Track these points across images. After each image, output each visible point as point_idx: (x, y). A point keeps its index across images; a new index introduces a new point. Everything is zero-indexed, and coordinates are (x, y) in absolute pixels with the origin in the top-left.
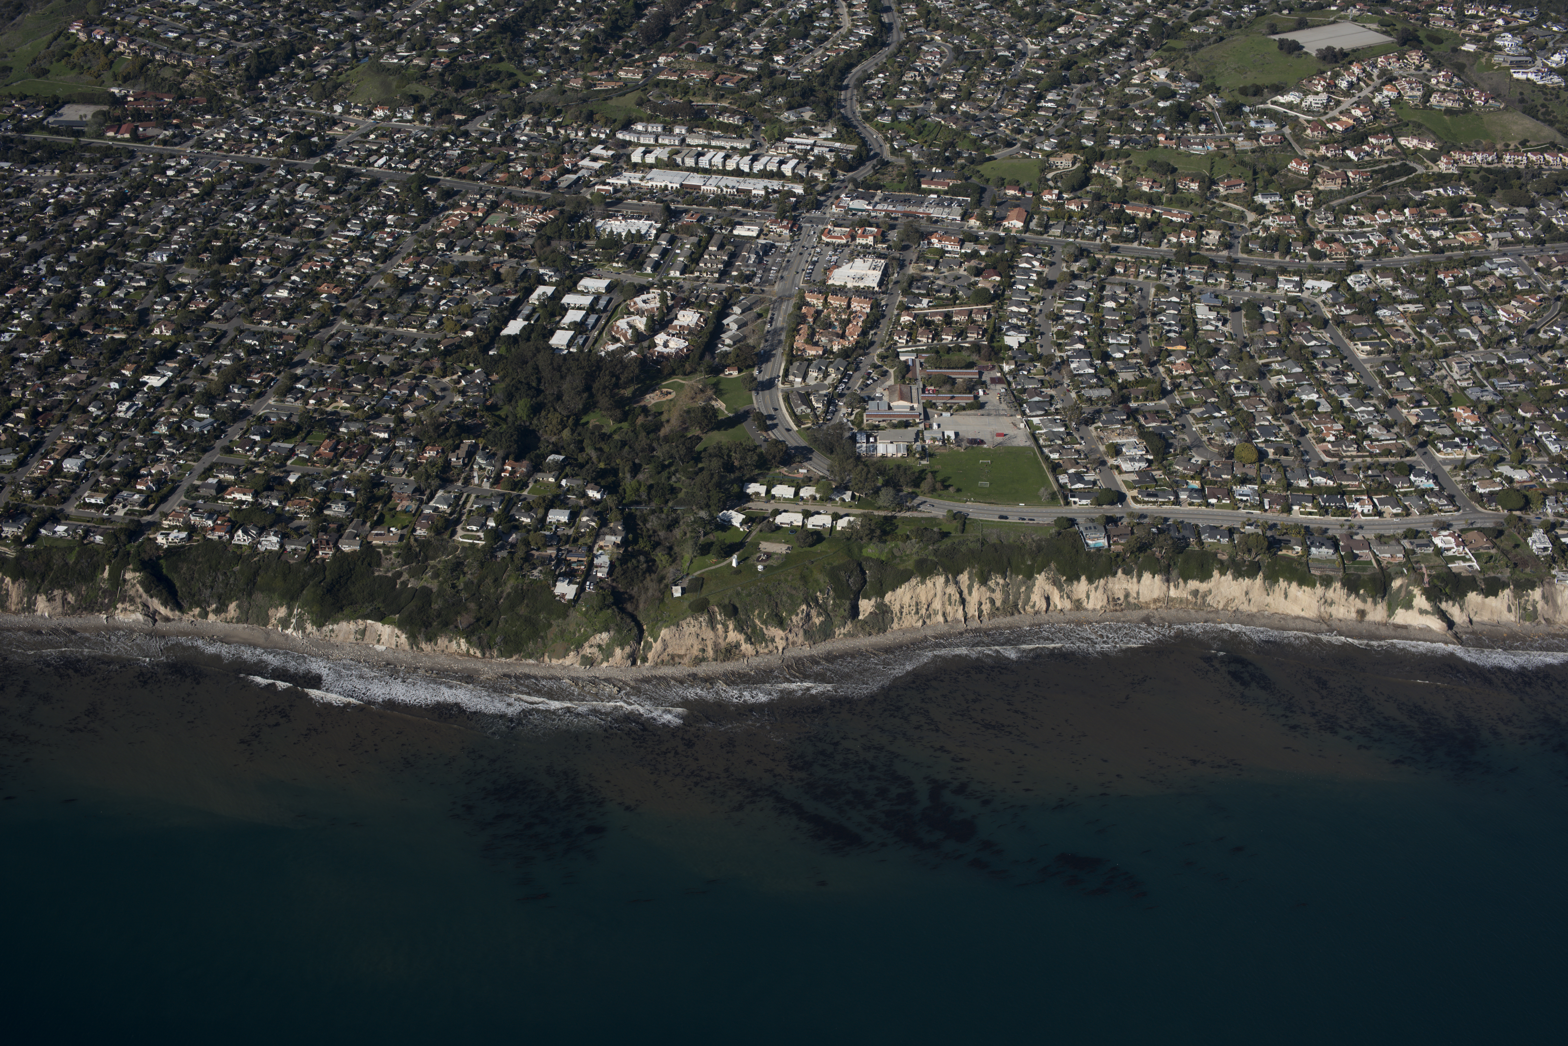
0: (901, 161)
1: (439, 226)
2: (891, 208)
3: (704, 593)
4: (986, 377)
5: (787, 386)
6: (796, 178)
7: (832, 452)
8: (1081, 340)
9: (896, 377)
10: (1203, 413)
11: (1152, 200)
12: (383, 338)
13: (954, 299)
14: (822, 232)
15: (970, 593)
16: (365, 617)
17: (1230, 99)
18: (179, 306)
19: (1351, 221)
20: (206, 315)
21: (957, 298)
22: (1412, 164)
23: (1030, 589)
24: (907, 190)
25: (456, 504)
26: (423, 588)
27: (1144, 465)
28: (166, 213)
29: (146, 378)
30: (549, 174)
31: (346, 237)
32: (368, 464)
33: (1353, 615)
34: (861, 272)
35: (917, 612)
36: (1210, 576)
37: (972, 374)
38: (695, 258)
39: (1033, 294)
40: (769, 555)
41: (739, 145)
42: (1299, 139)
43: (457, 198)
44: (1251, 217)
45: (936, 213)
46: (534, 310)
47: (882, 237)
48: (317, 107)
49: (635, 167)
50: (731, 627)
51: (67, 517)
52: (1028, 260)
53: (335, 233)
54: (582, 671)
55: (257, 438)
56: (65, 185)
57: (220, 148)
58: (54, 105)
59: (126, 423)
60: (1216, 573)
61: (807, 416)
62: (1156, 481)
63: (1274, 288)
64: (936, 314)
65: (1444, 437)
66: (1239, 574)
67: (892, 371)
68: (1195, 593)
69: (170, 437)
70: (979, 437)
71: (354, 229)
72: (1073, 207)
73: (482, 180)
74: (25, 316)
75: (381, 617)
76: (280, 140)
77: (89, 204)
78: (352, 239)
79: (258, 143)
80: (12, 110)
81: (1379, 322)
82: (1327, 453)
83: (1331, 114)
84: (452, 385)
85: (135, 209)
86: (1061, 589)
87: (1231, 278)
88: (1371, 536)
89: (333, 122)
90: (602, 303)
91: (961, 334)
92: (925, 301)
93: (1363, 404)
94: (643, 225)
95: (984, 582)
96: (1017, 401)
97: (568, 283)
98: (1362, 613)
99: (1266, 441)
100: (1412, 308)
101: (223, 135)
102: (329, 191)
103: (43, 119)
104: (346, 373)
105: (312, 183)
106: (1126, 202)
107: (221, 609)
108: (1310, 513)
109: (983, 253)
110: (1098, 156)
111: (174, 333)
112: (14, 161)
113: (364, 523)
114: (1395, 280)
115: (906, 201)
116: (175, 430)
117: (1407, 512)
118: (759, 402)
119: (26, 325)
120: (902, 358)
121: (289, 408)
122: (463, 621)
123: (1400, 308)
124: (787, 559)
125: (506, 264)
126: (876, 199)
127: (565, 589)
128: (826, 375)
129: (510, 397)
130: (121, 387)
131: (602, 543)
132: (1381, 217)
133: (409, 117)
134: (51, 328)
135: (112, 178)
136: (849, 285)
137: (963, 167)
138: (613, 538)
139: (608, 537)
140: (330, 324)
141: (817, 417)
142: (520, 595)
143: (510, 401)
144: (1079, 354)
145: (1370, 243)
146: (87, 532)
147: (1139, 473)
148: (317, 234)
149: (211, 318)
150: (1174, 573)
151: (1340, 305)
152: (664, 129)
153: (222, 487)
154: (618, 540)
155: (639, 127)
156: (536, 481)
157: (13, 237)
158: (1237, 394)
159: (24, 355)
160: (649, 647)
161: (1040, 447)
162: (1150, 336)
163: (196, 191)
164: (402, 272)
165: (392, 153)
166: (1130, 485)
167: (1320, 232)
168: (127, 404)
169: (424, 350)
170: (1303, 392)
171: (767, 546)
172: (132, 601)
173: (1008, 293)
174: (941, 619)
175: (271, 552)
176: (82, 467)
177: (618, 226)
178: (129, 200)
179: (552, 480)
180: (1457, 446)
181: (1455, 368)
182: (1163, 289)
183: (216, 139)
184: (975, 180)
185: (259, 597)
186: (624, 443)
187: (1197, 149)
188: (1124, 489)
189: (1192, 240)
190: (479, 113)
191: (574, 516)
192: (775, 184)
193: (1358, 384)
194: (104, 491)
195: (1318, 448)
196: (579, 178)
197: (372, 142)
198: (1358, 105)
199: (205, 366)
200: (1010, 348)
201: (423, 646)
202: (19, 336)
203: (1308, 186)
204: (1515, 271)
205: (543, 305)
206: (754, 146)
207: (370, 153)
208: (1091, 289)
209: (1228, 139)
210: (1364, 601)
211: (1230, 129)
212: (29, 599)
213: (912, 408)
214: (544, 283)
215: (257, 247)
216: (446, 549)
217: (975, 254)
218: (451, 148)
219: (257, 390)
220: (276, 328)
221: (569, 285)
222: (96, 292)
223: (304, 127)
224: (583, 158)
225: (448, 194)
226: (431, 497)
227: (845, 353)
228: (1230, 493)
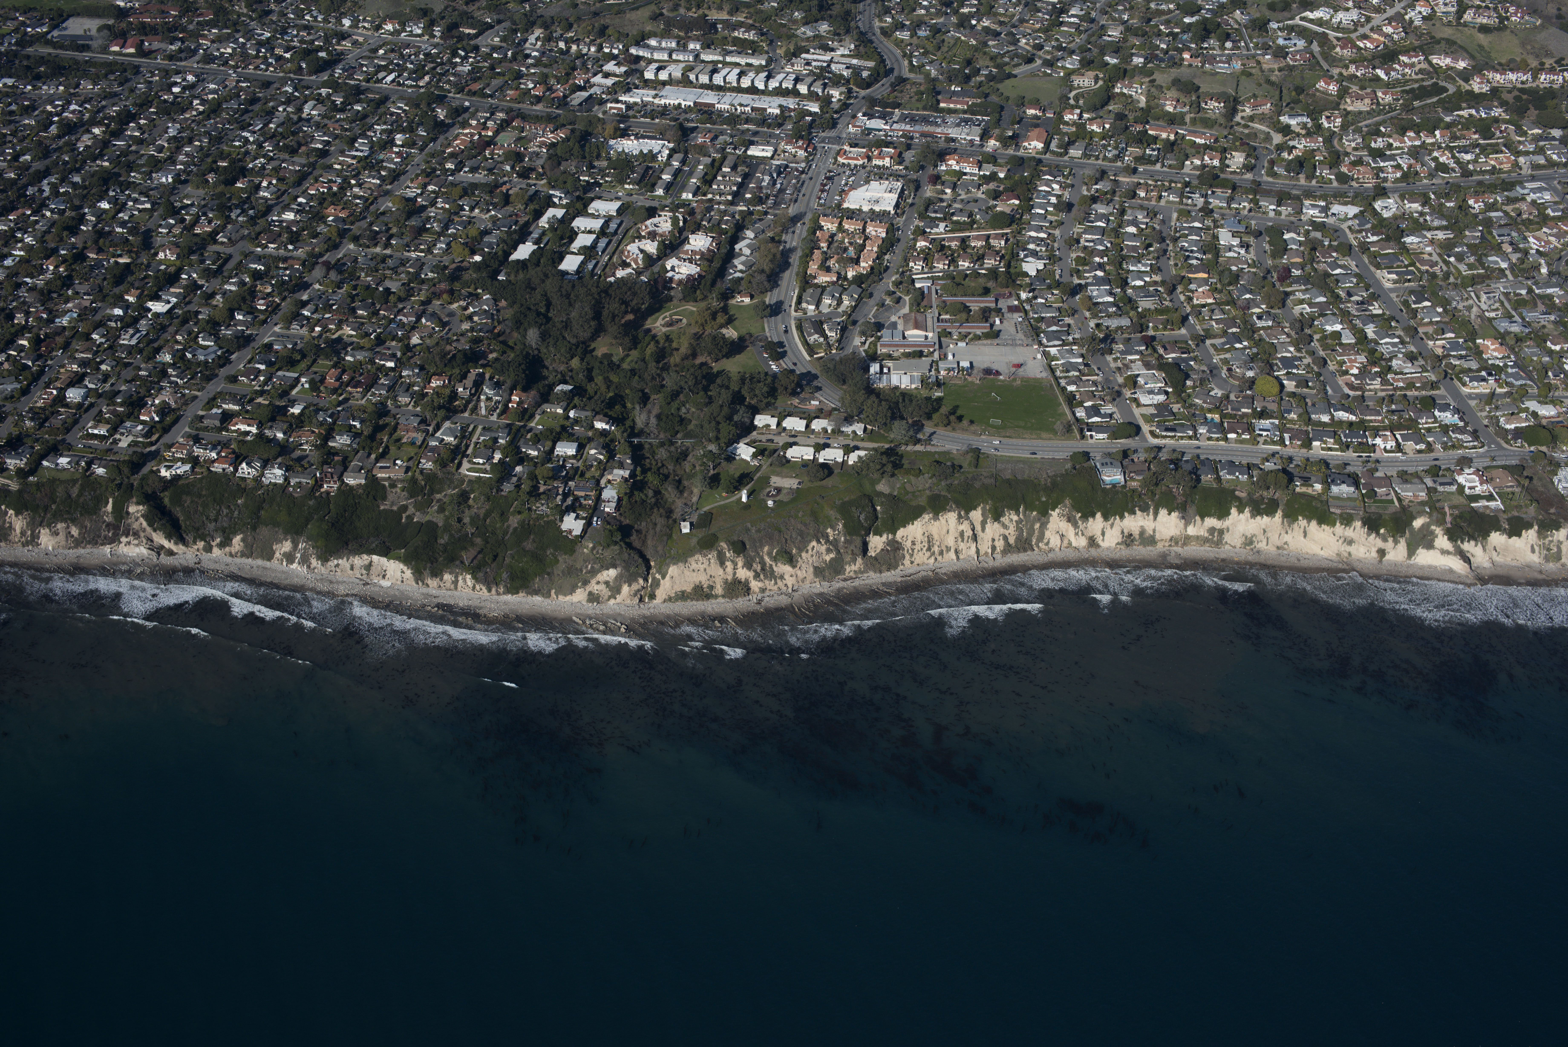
0: (920, 78)
1: (449, 145)
2: (908, 127)
3: (713, 529)
4: (1003, 304)
5: (800, 314)
6: (812, 96)
7: (844, 382)
8: (1101, 266)
9: (911, 305)
10: (1224, 344)
11: (1173, 120)
12: (390, 262)
13: (971, 224)
14: (838, 153)
15: (983, 530)
16: (370, 552)
17: (1258, 15)
18: (185, 228)
19: (1379, 143)
20: (212, 237)
21: (974, 222)
22: (1442, 83)
23: (1044, 526)
24: (925, 109)
25: (464, 435)
26: (429, 522)
27: (1161, 398)
28: (172, 132)
29: (150, 304)
30: (560, 90)
31: (354, 157)
32: (374, 394)
33: (1374, 554)
34: (877, 195)
35: (929, 549)
36: (1228, 514)
37: (988, 302)
38: (708, 180)
39: (1053, 218)
40: (779, 490)
41: (755, 62)
42: (1326, 56)
43: (466, 115)
44: (1277, 138)
45: (953, 133)
46: (543, 233)
47: (899, 159)
48: (325, 20)
49: (647, 84)
50: (740, 564)
51: (70, 447)
52: (1048, 183)
53: (342, 153)
54: (592, 609)
55: (262, 367)
56: (69, 103)
57: (225, 63)
58: (59, 18)
59: (130, 350)
60: (1234, 511)
61: (820, 345)
62: (1174, 414)
63: (1300, 212)
64: (951, 239)
65: (1470, 370)
66: (1257, 511)
67: (907, 298)
68: (1212, 530)
69: (173, 365)
70: (995, 367)
71: (362, 147)
72: (1094, 128)
73: (491, 96)
74: (28, 240)
75: (385, 552)
76: (288, 55)
77: (94, 122)
78: (360, 160)
79: (266, 58)
80: (16, 23)
81: (1404, 248)
82: (1351, 386)
83: (1361, 31)
84: (459, 312)
85: (140, 128)
86: (1075, 525)
87: (1255, 202)
88: (1392, 472)
89: (343, 36)
90: (613, 226)
91: (978, 260)
92: (942, 226)
93: (1389, 336)
94: (654, 145)
95: (997, 517)
96: (1035, 331)
97: (579, 205)
98: (1382, 553)
99: (1288, 373)
100: (1441, 235)
101: (229, 50)
102: (335, 108)
103: (47, 33)
104: (353, 298)
105: (319, 100)
106: (1147, 122)
107: (226, 543)
108: (1330, 449)
109: (1002, 175)
110: (1123, 73)
111: (178, 257)
112: (18, 78)
113: (369, 454)
114: (1423, 205)
115: (925, 120)
116: (179, 359)
117: (1430, 448)
118: (771, 330)
119: (28, 248)
120: (918, 285)
121: (295, 336)
122: (469, 556)
123: (1429, 235)
124: (797, 494)
125: (516, 186)
126: (895, 119)
127: (572, 524)
128: (840, 302)
129: (518, 324)
130: (125, 313)
131: (610, 477)
132: (1410, 139)
133: (419, 31)
134: (54, 251)
135: (116, 95)
136: (865, 209)
137: (981, 84)
138: (621, 472)
139: (616, 471)
140: (336, 247)
141: (829, 346)
142: (526, 529)
143: (518, 328)
144: (1098, 281)
145: (1398, 167)
146: (89, 464)
147: (1158, 406)
148: (323, 153)
149: (215, 242)
150: (1191, 510)
151: (1367, 231)
152: (678, 43)
153: (227, 417)
154: (626, 474)
155: (653, 42)
156: (544, 412)
157: (16, 157)
158: (1260, 324)
159: (28, 280)
160: (656, 584)
161: (1056, 379)
162: (1172, 263)
163: (201, 108)
164: (410, 193)
165: (401, 69)
166: (1148, 419)
167: (1347, 154)
168: (131, 331)
169: (430, 275)
170: (1327, 323)
171: (776, 481)
172: (136, 535)
173: (1026, 217)
174: (952, 555)
175: (275, 484)
176: (85, 397)
177: (630, 146)
178: (133, 117)
179: (560, 411)
180: (1484, 380)
181: (1484, 297)
182: (1185, 214)
183: (222, 54)
184: (993, 98)
185: (264, 532)
186: (633, 372)
187: (1222, 68)
188: (1141, 422)
189: (1216, 162)
190: (490, 26)
191: (581, 448)
192: (791, 103)
193: (1384, 314)
194: (107, 422)
195: (1341, 381)
196: (591, 95)
197: (382, 58)
198: (1390, 20)
199: (210, 291)
200: (1026, 274)
201: (429, 582)
202: (23, 261)
203: (1337, 107)
204: (1547, 196)
205: (552, 228)
206: (770, 61)
207: (380, 69)
208: (1111, 214)
209: (1254, 56)
210: (1385, 540)
211: (1256, 46)
212: (33, 532)
213: (926, 337)
214: (554, 205)
215: (263, 168)
216: (452, 481)
217: (993, 177)
218: (462, 64)
219: (262, 317)
220: (282, 252)
221: (579, 207)
222: (101, 215)
223: (313, 41)
224: (595, 75)
225: (458, 112)
226: (438, 428)
227: (859, 280)
228: (1250, 428)
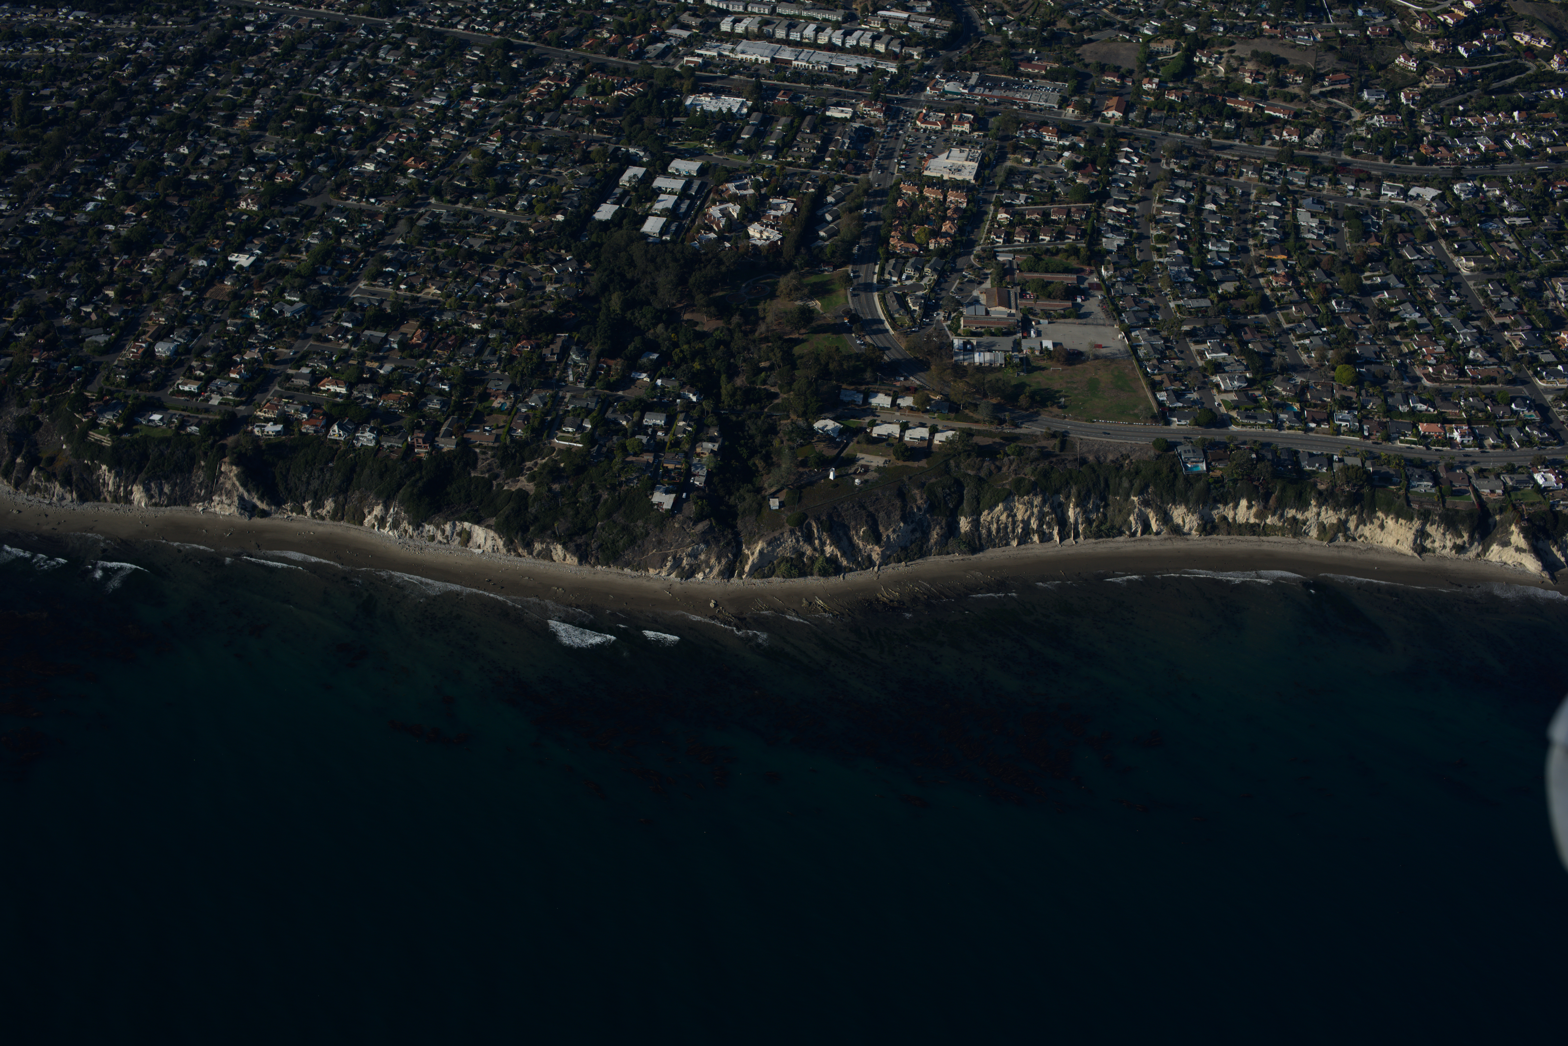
0: (996, 40)
1: (527, 96)
2: (987, 92)
3: (803, 507)
4: (1084, 283)
6: (890, 56)
8: (1181, 245)
9: (994, 280)
10: (1303, 329)
11: (1255, 94)
12: (472, 219)
13: (1053, 197)
14: (917, 117)
15: (1066, 514)
16: (462, 519)
18: (265, 178)
19: (1458, 123)
21: (1055, 195)
22: (1524, 63)
24: (1004, 73)
25: (554, 402)
26: (520, 490)
27: (1244, 384)
28: (247, 74)
29: (234, 257)
30: (637, 42)
31: (432, 106)
32: (461, 357)
34: (958, 164)
35: (1013, 531)
36: (1308, 505)
37: (1070, 279)
38: (787, 141)
39: (1133, 193)
40: (866, 469)
41: (831, 17)
42: (1409, 32)
43: (543, 66)
44: (1357, 115)
45: (1032, 99)
46: (625, 193)
47: (979, 125)
49: (725, 37)
50: (828, 541)
51: (162, 406)
52: (1127, 155)
53: (421, 101)
55: (349, 325)
56: (142, 40)
59: (217, 305)
60: (1314, 503)
61: (904, 319)
62: (1255, 401)
63: (1379, 193)
64: (1034, 212)
65: (1548, 364)
66: (1337, 505)
67: (989, 273)
69: (262, 321)
70: (1078, 347)
71: (440, 96)
72: (1174, 98)
73: (568, 46)
74: (110, 184)
75: (478, 521)
77: (168, 62)
78: (438, 109)
82: (1428, 377)
83: (1442, 5)
86: (1157, 512)
87: (1335, 181)
88: (1471, 469)
90: (695, 187)
91: (1061, 235)
92: (1023, 196)
93: (1466, 326)
94: (734, 103)
95: (1080, 502)
96: (1116, 311)
100: (1518, 221)
102: (412, 54)
104: (437, 257)
105: (394, 45)
106: (1229, 95)
107: (318, 504)
108: (1410, 442)
109: (1081, 146)
110: (1200, 42)
111: (260, 209)
113: (460, 420)
114: (1502, 190)
115: (1003, 85)
116: (268, 315)
117: (1507, 444)
118: (855, 302)
120: (1000, 259)
121: (380, 294)
122: (560, 526)
123: (1507, 221)
124: (884, 473)
125: (595, 142)
126: (972, 82)
127: (663, 499)
128: (923, 274)
129: (604, 289)
130: (210, 265)
131: (699, 450)
132: (1489, 120)
134: (136, 198)
135: (190, 33)
136: (946, 177)
138: (710, 445)
139: (705, 444)
141: (913, 320)
142: (616, 501)
143: (604, 293)
144: (1179, 260)
145: (1477, 148)
146: (182, 422)
147: (1238, 392)
148: (402, 102)
150: (1272, 500)
151: (1445, 215)
153: (316, 378)
154: (716, 447)
158: (1339, 310)
159: (109, 227)
161: (1139, 361)
162: (1251, 243)
163: (276, 50)
164: (491, 147)
165: (475, 14)
166: (1229, 406)
167: (1426, 135)
169: (514, 234)
170: (1405, 310)
171: (864, 459)
172: (229, 494)
173: (1107, 191)
174: (1035, 538)
175: (367, 448)
176: (174, 352)
177: (708, 103)
178: (209, 58)
179: (647, 379)
180: (1560, 374)
181: (1561, 289)
182: (1264, 192)
184: (1074, 64)
185: (355, 495)
186: (719, 342)
187: (1301, 40)
188: (1223, 410)
189: (1295, 139)
191: (670, 421)
192: (867, 62)
193: (1461, 303)
194: (198, 378)
195: (1419, 371)
196: (667, 47)
199: (294, 244)
200: (1109, 251)
201: (521, 551)
202: (104, 206)
203: (1416, 84)
205: (633, 188)
206: (847, 19)
207: (454, 12)
208: (1192, 190)
209: (1334, 29)
210: (1462, 537)
211: (1337, 18)
212: (126, 488)
213: (1010, 315)
214: (635, 164)
215: (341, 115)
216: (542, 451)
217: (1073, 147)
218: (536, 10)
219: (347, 272)
220: (364, 205)
221: (660, 166)
222: (180, 160)
224: (671, 25)
225: (535, 62)
226: (527, 395)
227: (942, 253)
228: (1329, 418)
